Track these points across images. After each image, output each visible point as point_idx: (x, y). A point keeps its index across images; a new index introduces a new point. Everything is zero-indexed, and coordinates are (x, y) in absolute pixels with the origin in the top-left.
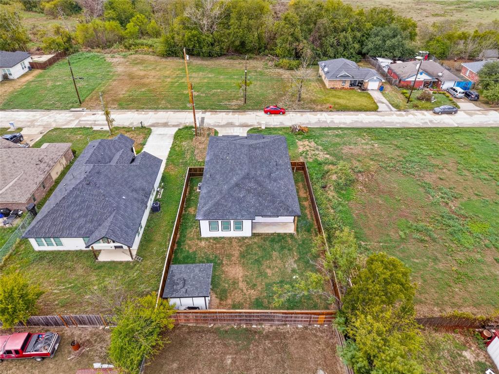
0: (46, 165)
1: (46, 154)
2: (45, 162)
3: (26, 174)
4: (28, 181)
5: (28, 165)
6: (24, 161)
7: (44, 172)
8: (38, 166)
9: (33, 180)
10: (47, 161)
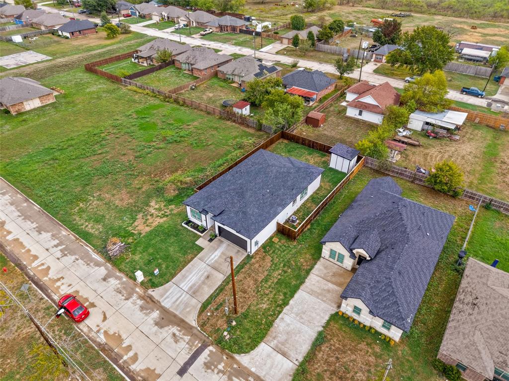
0: (466, 301)
1: (472, 317)
2: (467, 304)
3: (484, 284)
4: (478, 277)
5: (487, 295)
6: (495, 299)
7: (463, 292)
8: (474, 296)
9: (471, 278)
10: (466, 307)
